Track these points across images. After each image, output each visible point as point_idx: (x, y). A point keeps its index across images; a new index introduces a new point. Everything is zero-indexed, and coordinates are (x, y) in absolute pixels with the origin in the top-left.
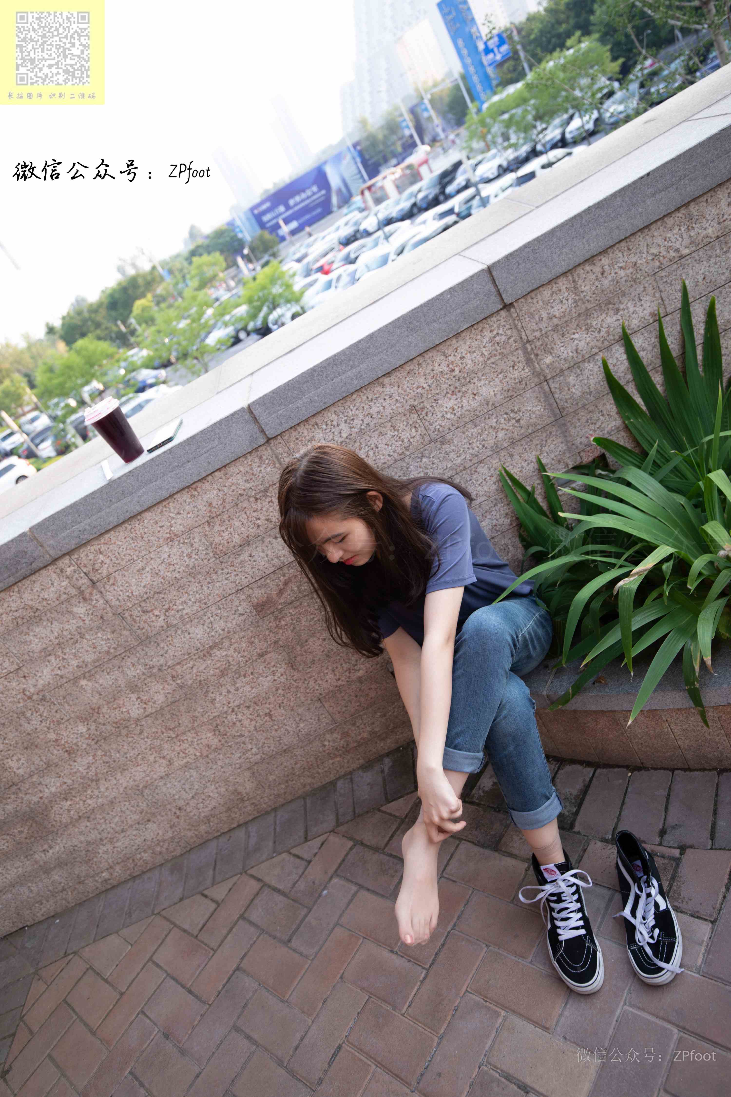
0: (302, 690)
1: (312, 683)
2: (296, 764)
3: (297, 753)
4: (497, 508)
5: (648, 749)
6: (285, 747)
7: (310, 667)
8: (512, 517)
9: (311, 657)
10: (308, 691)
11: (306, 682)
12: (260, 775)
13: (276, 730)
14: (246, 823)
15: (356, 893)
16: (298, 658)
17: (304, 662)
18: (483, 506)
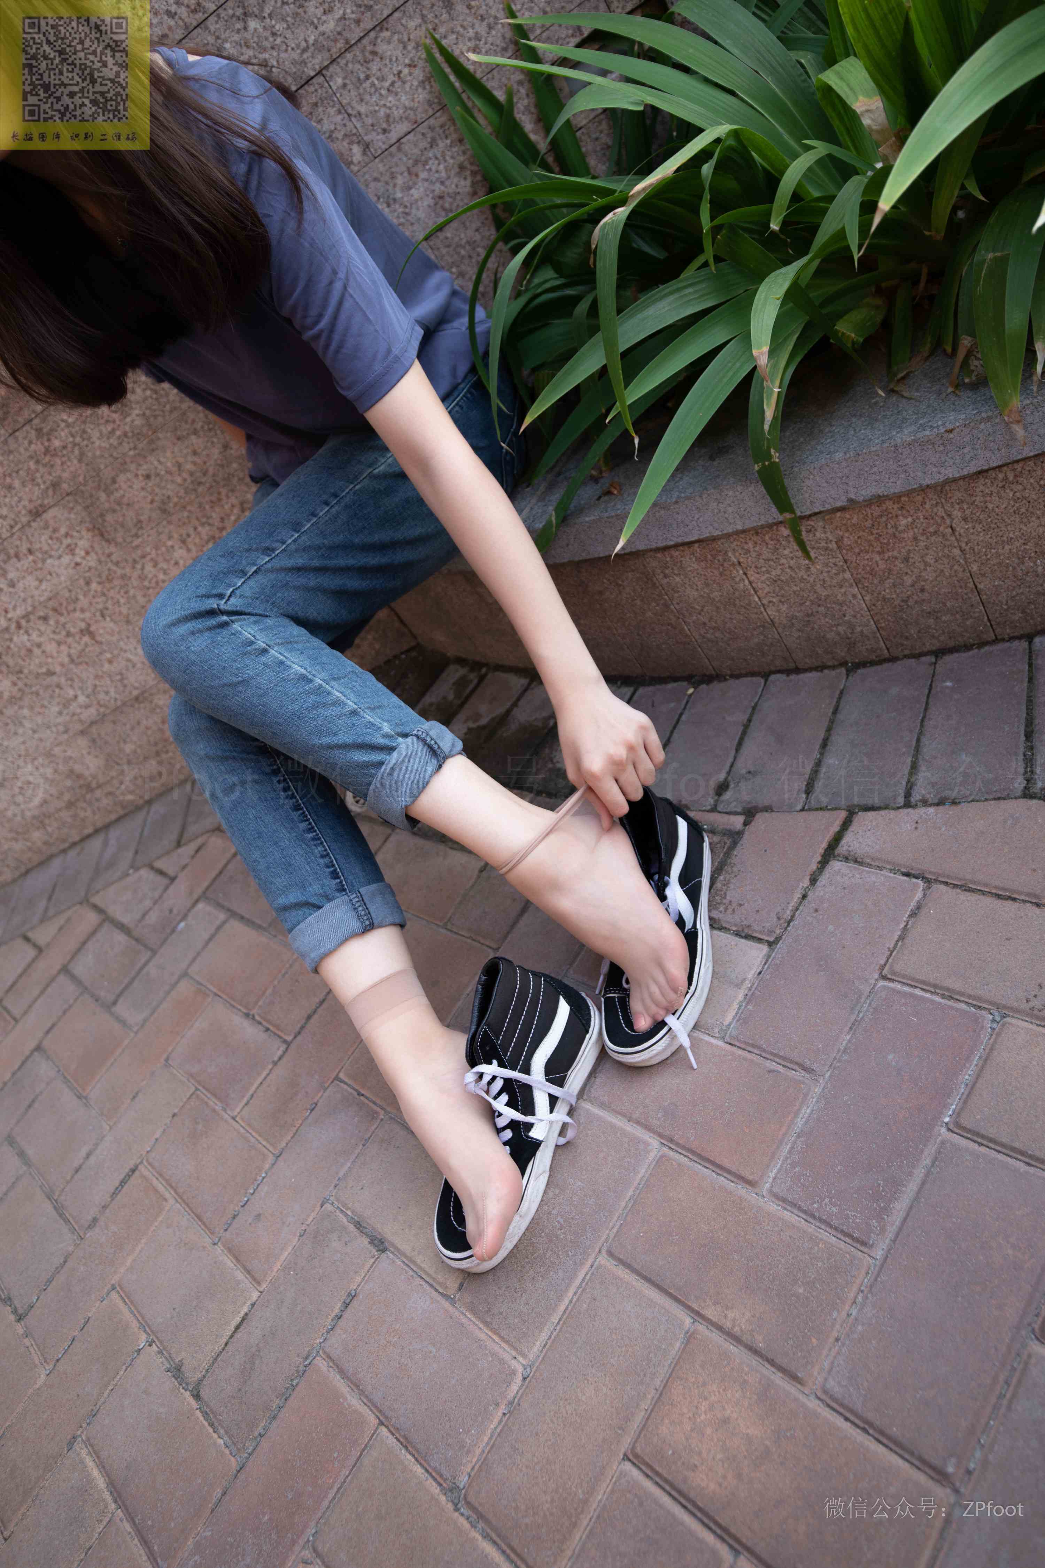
0: (135, 583)
1: (149, 568)
2: (163, 722)
3: (161, 703)
4: (437, 151)
5: (718, 634)
6: (135, 693)
7: (136, 536)
8: (474, 173)
9: (131, 514)
10: (146, 583)
11: (139, 566)
12: (106, 743)
13: (110, 662)
14: (107, 827)
15: (224, 923)
16: (109, 518)
17: (122, 526)
18: (406, 148)
